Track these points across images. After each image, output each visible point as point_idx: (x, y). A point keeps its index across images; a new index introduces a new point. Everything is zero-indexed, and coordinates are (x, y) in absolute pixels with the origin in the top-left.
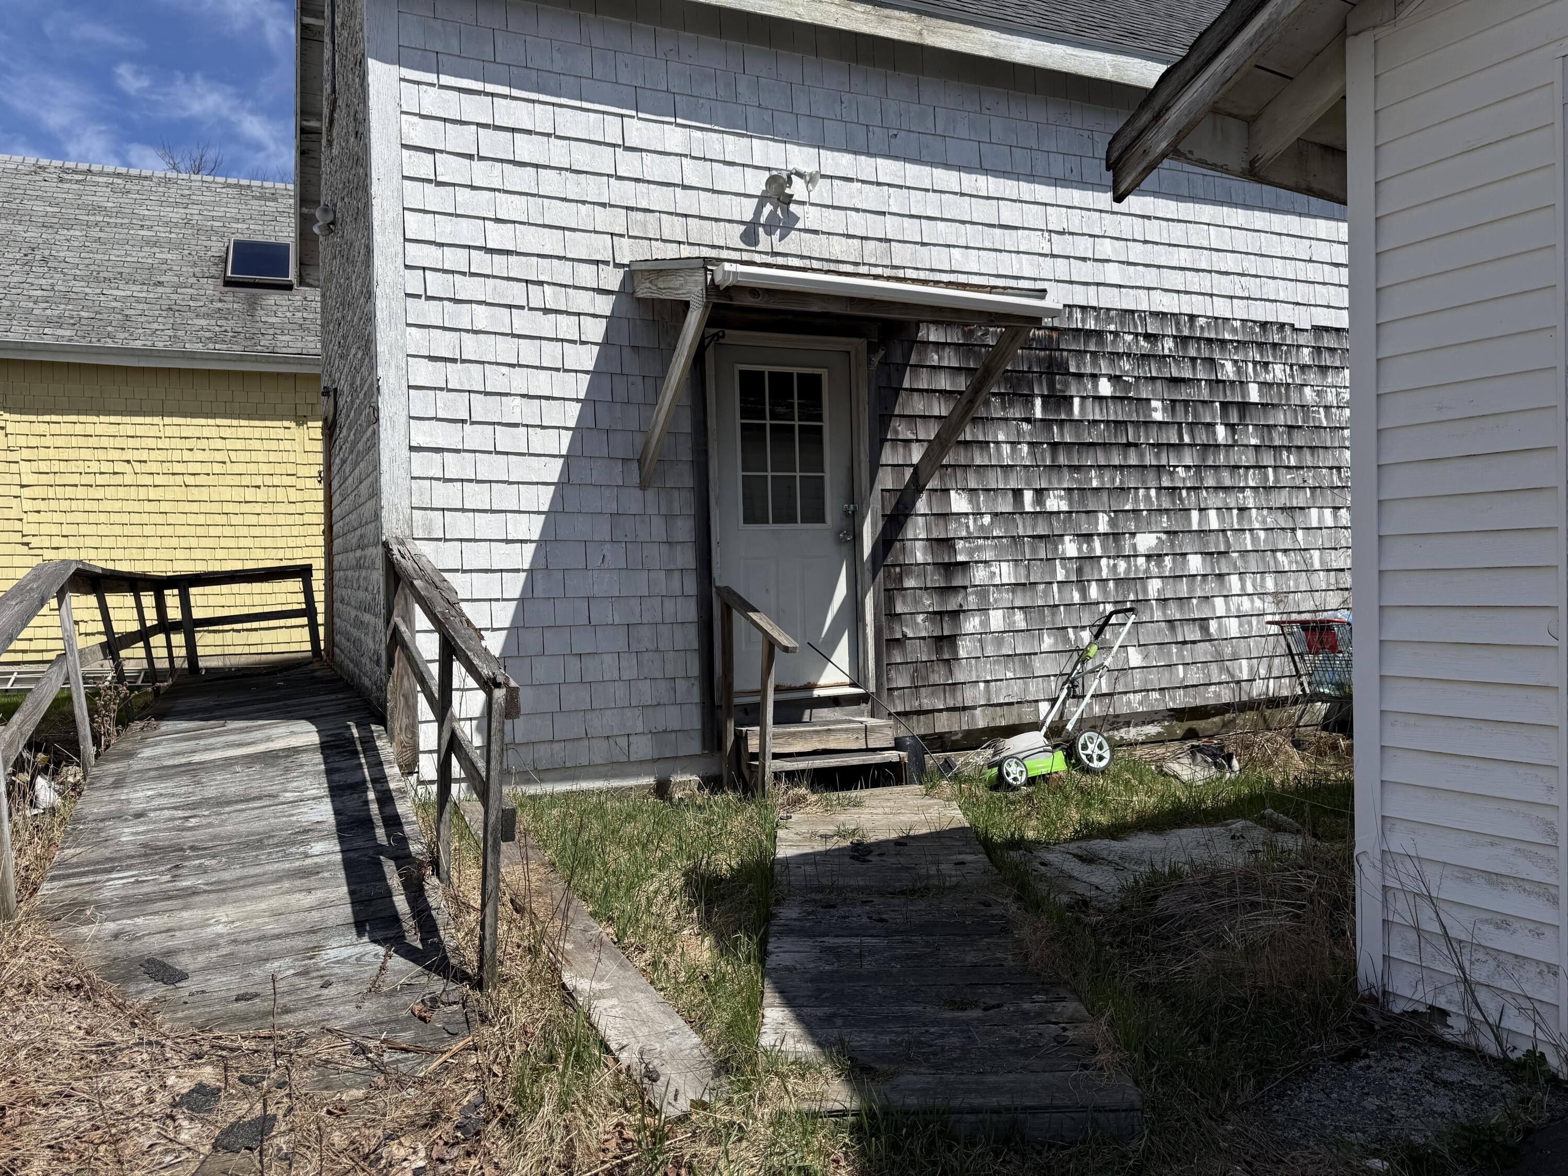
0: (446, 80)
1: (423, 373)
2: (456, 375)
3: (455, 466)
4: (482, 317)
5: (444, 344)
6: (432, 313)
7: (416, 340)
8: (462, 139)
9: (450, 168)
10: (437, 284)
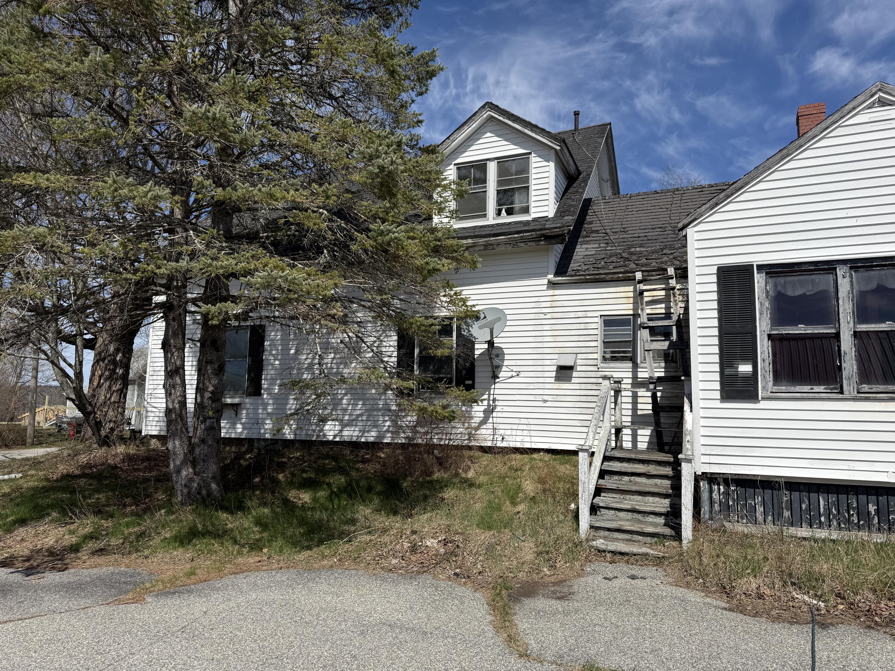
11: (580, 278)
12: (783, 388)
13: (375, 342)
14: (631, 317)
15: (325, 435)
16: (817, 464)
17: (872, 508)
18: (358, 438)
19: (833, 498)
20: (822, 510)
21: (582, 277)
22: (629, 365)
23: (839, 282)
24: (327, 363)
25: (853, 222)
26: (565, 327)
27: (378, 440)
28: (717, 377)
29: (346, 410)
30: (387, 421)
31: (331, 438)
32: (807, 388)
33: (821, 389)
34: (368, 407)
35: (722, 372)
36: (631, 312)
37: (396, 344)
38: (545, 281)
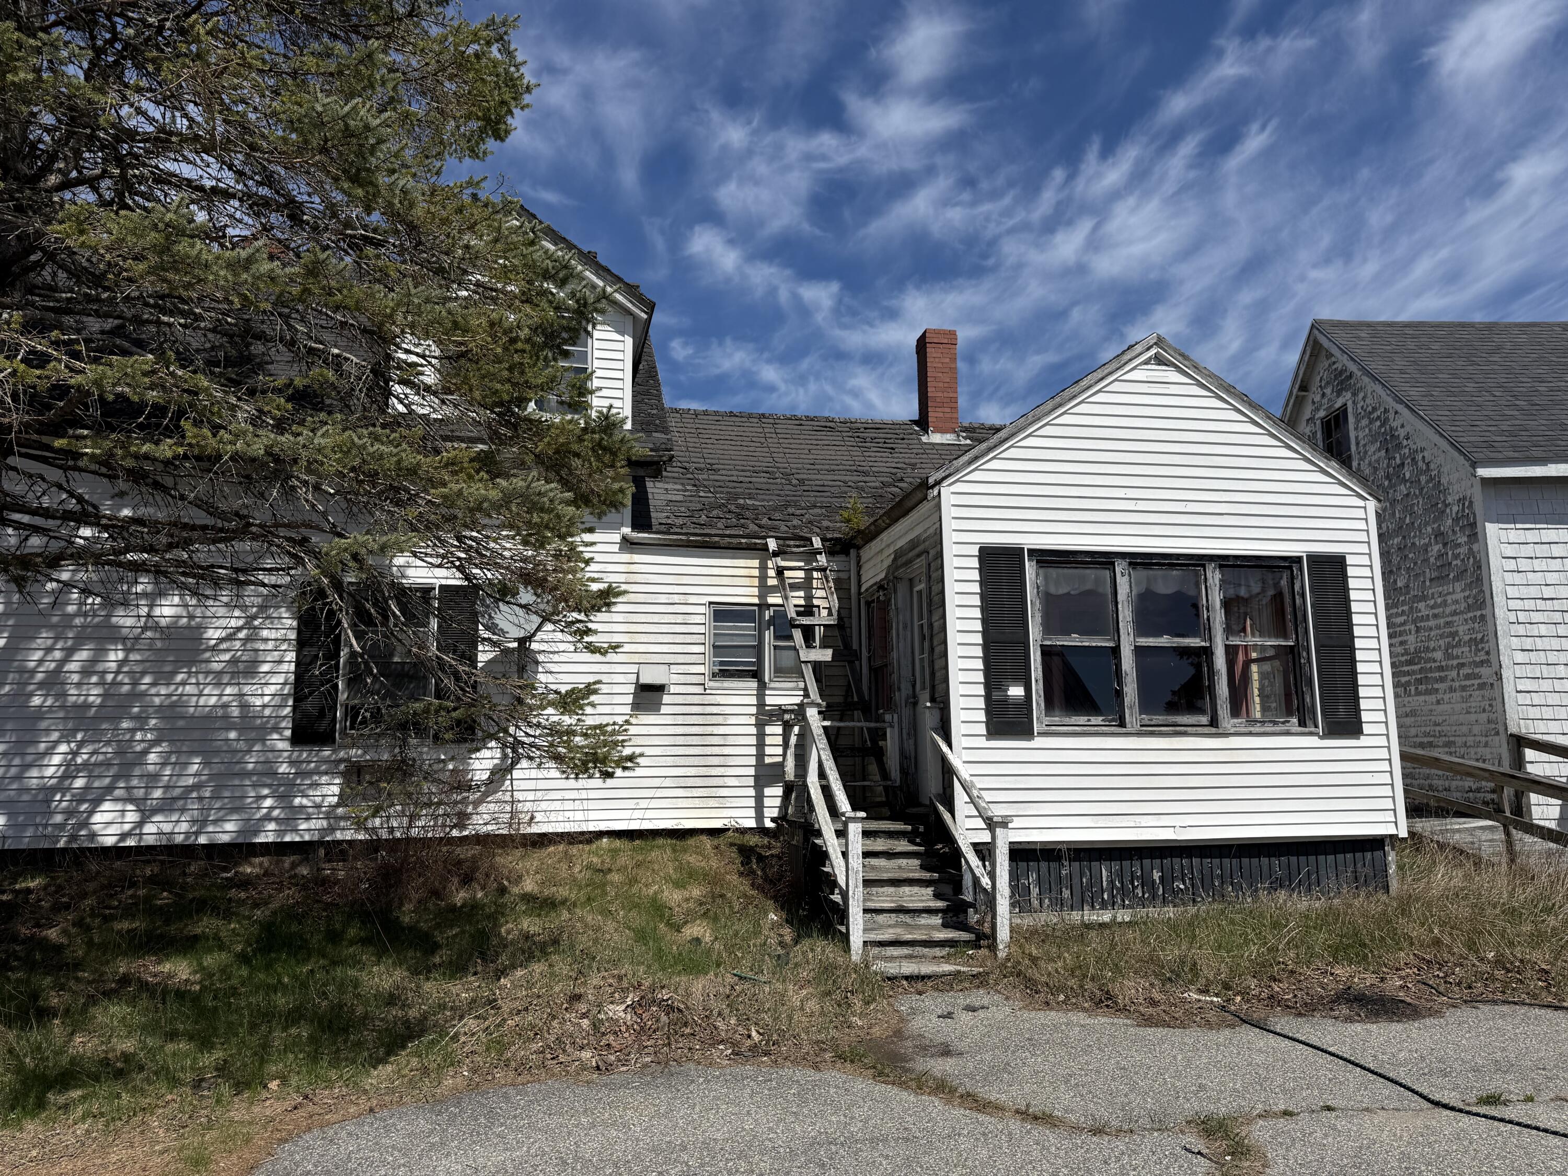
0: (1518, 526)
1: (1520, 657)
2: (1534, 657)
3: (1537, 699)
4: (1543, 630)
5: (1528, 643)
6: (1521, 630)
7: (1515, 643)
8: (1527, 551)
9: (1524, 565)
10: (1522, 617)
11: (675, 537)
12: (1056, 719)
13: (239, 629)
14: (756, 608)
15: (93, 836)
16: (1102, 821)
17: (1156, 875)
18: (187, 838)
19: (1116, 866)
20: (1105, 884)
21: (683, 537)
22: (754, 684)
23: (1118, 581)
24: (105, 672)
25: (1130, 505)
26: (649, 618)
27: (240, 841)
28: (981, 703)
29: (156, 776)
30: (266, 797)
31: (109, 841)
32: (1082, 720)
33: (1098, 720)
34: (216, 769)
35: (988, 697)
36: (756, 601)
37: (293, 635)
38: (617, 538)
